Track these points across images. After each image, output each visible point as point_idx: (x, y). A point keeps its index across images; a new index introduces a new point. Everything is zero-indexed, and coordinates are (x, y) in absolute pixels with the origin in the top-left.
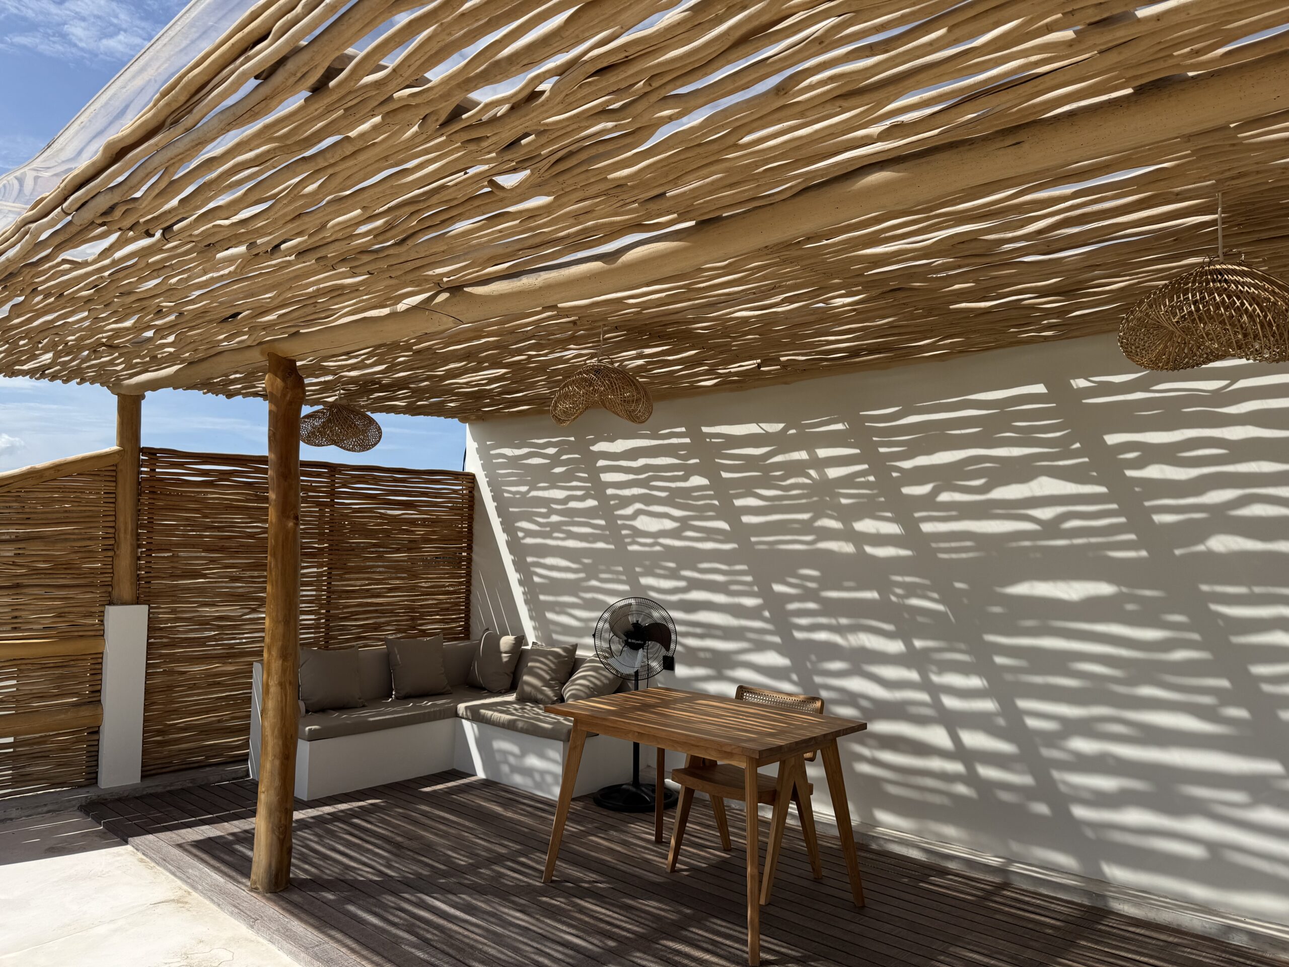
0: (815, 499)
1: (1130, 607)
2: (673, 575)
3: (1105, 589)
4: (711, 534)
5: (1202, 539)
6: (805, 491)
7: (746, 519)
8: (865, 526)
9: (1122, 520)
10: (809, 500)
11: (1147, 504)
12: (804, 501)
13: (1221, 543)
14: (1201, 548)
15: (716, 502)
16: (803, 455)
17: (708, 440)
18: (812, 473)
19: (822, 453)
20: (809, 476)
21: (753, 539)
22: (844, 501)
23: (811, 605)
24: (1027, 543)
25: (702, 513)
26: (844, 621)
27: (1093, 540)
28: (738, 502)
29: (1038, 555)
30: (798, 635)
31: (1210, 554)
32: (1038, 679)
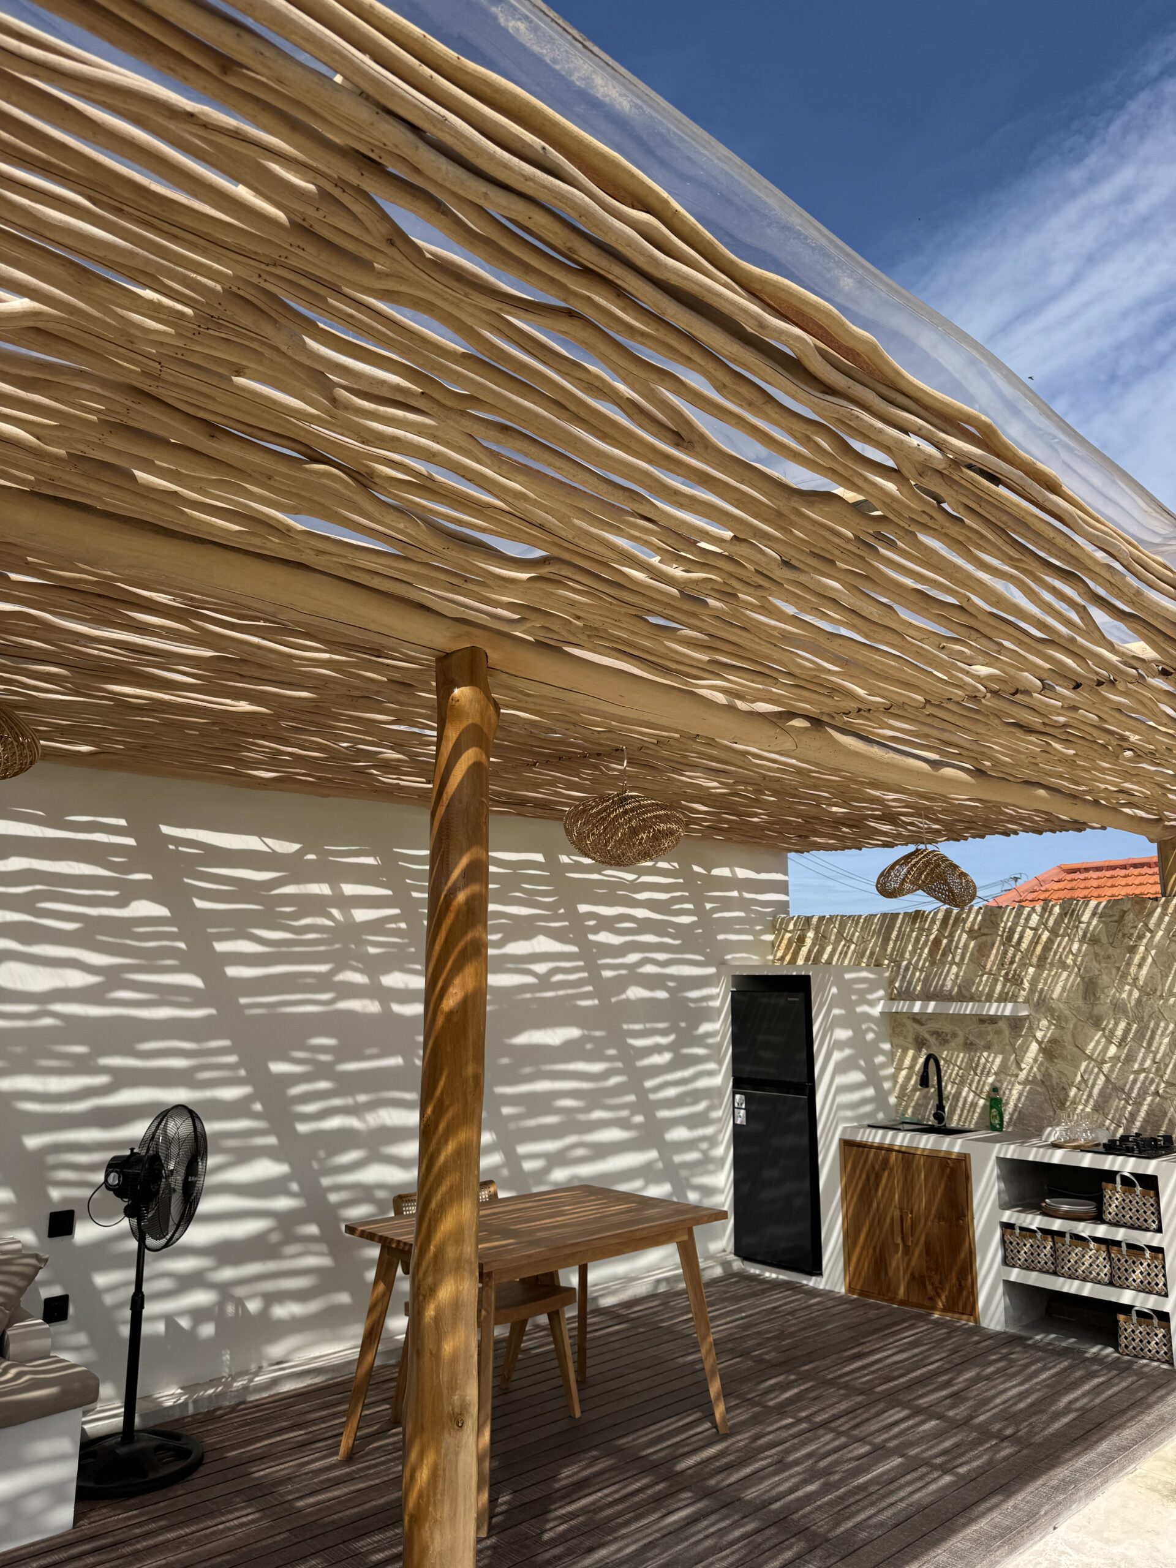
0: (337, 946)
1: (589, 1046)
2: (82, 1066)
3: (574, 1033)
4: (166, 995)
5: (624, 991)
6: (325, 936)
7: (232, 971)
8: (394, 980)
9: (585, 975)
10: (329, 948)
11: (599, 962)
12: (322, 948)
13: (635, 993)
14: (623, 996)
15: (182, 945)
16: (323, 889)
17: (171, 847)
18: (335, 912)
19: (350, 889)
20: (331, 917)
21: (243, 1001)
22: (372, 950)
23: (323, 1085)
24: (528, 996)
25: (151, 960)
26: (362, 1098)
27: (570, 991)
28: (221, 947)
29: (535, 1006)
30: (302, 1128)
31: (628, 1000)
32: (532, 1123)
